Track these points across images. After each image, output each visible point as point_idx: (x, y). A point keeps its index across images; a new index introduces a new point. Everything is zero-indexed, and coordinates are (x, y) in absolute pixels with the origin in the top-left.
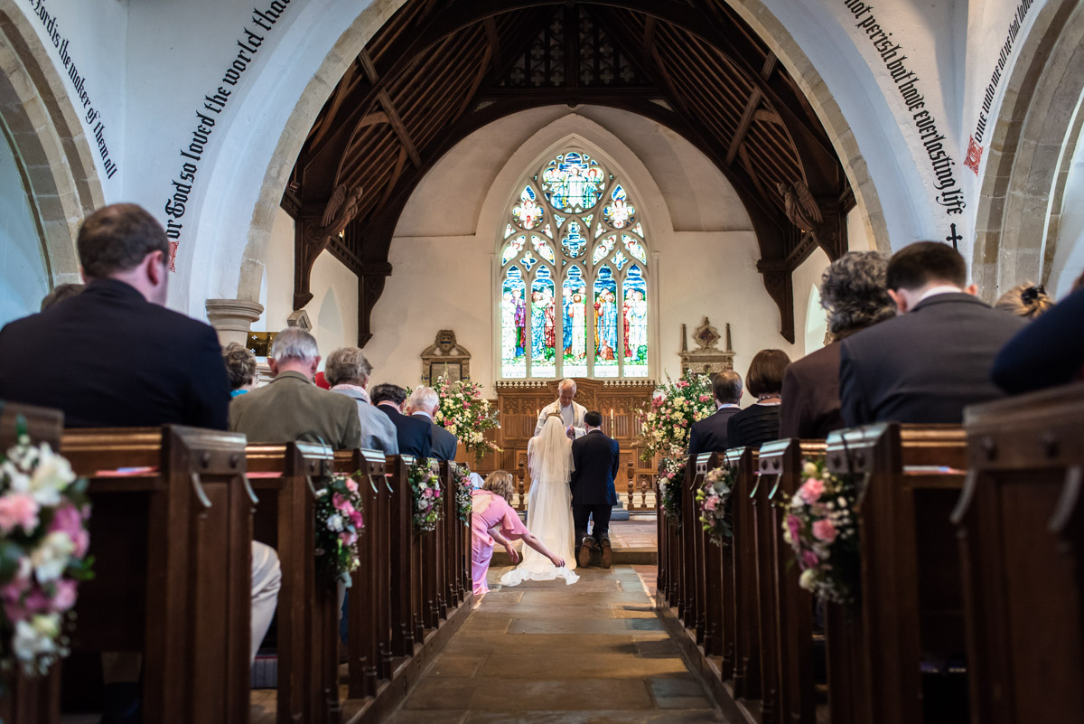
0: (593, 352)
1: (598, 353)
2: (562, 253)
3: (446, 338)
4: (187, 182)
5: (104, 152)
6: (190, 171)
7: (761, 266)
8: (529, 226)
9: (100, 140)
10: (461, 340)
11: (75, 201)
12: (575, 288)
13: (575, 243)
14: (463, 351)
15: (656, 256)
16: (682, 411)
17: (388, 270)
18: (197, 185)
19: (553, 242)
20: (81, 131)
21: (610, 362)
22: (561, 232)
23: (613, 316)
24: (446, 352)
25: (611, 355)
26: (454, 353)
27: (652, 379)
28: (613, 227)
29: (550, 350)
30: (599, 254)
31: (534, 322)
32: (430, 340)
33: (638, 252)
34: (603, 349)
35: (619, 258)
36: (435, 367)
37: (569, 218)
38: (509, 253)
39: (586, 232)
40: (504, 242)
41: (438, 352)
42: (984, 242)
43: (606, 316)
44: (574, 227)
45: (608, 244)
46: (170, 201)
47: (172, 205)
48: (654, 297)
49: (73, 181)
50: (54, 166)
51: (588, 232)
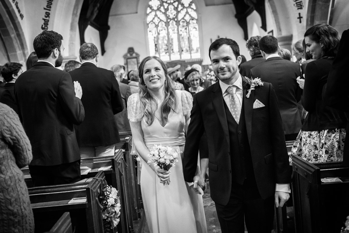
0: (181, 51)
1: (182, 51)
2: (168, 18)
3: (131, 50)
4: (47, 18)
5: (19, 11)
6: (48, 15)
7: (236, 16)
8: (155, 8)
9: (17, 8)
10: (136, 50)
11: (12, 29)
12: (173, 29)
13: (172, 13)
14: (137, 54)
15: (200, 15)
16: (214, 76)
17: (108, 28)
18: (51, 19)
19: (165, 13)
20: (11, 6)
21: (187, 53)
22: (166, 10)
23: (187, 38)
24: (131, 55)
25: (187, 51)
26: (134, 55)
27: (201, 58)
28: (184, 6)
29: (167, 51)
30: (180, 16)
31: (160, 42)
32: (125, 51)
33: (194, 15)
34: (184, 49)
35: (187, 18)
36: (129, 60)
37: (169, 4)
38: (149, 18)
39: (175, 9)
40: (148, 15)
41: (129, 55)
42: (309, 19)
43: (184, 38)
44: (171, 7)
45: (183, 12)
46: (42, 26)
47: (43, 27)
48: (201, 30)
49: (11, 23)
50: (4, 19)
51: (176, 9)
